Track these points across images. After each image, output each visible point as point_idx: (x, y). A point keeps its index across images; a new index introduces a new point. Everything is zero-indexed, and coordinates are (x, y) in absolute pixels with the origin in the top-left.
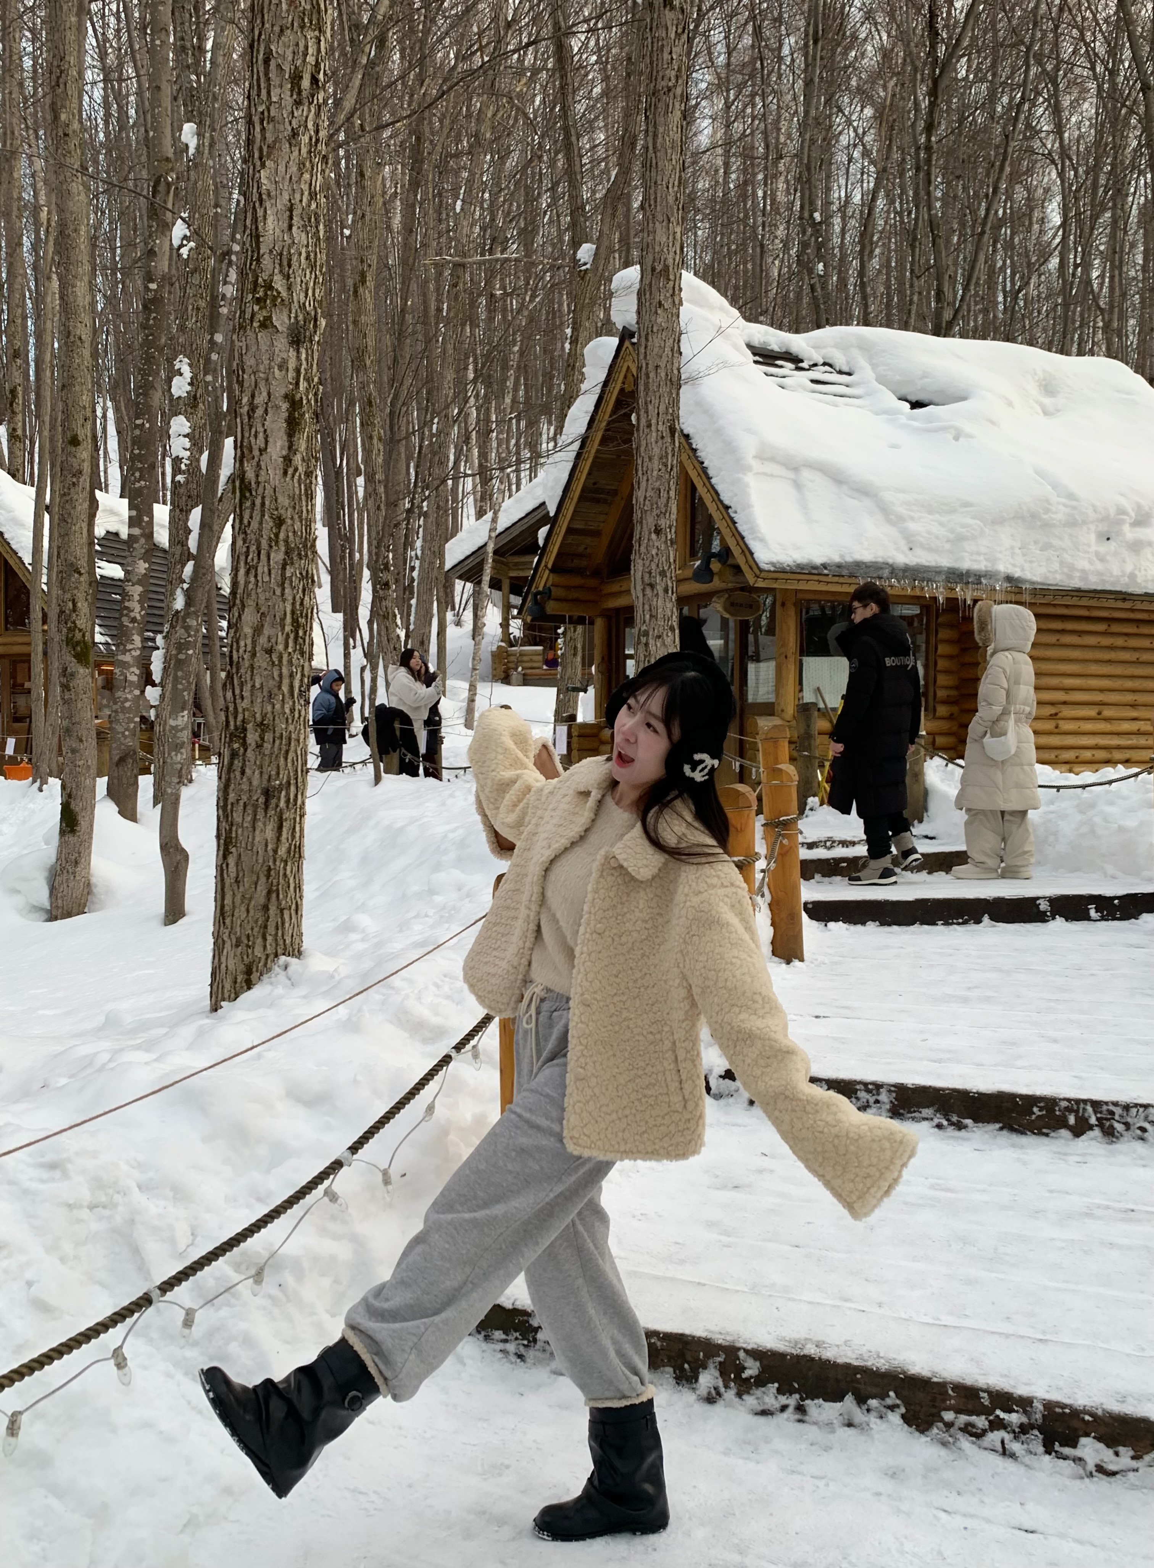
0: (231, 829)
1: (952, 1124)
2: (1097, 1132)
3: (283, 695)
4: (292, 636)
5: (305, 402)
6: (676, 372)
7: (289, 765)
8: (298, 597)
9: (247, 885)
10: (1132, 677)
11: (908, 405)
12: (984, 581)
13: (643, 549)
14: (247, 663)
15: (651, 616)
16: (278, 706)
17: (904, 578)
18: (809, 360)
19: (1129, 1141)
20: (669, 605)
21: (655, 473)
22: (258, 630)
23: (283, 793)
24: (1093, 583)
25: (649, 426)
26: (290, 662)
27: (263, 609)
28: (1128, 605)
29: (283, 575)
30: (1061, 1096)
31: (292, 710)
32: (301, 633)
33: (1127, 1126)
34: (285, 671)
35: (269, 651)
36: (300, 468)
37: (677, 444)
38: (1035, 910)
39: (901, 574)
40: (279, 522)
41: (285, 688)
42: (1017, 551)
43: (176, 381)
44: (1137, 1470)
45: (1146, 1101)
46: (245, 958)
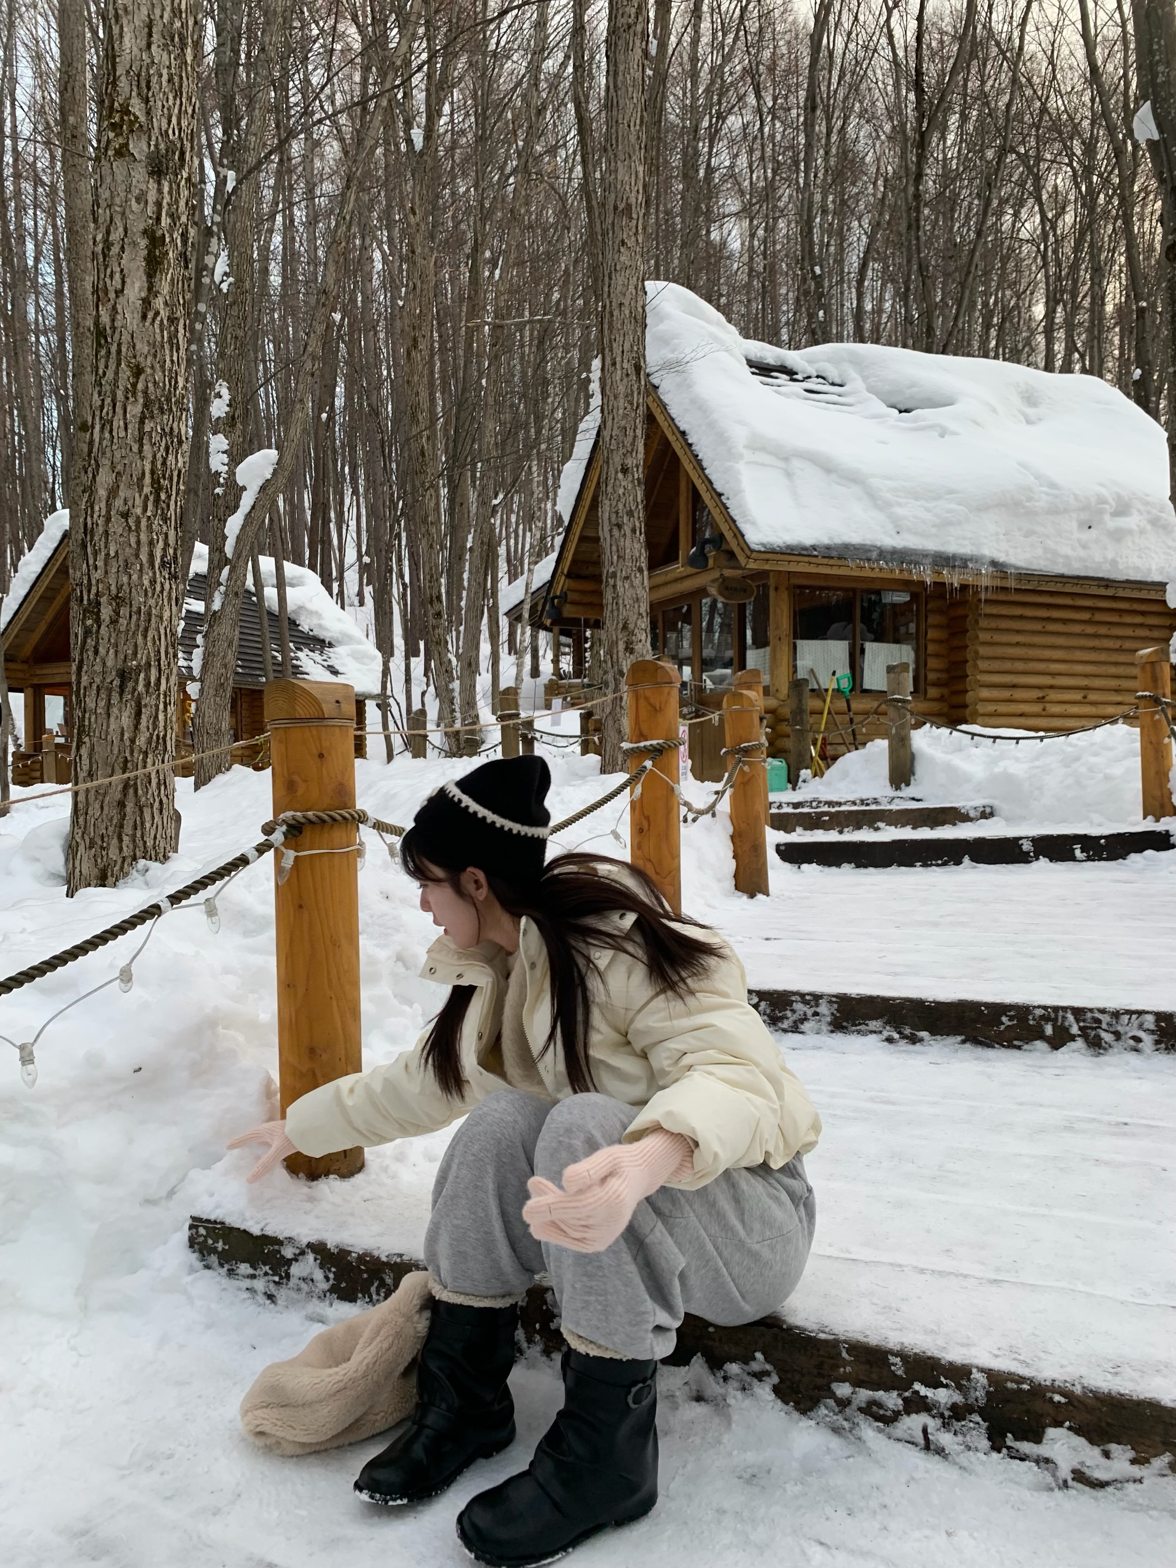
0: (84, 716)
1: (904, 1037)
2: (1080, 1043)
3: (141, 565)
4: (151, 498)
5: (167, 240)
6: (640, 310)
7: (149, 644)
8: (159, 455)
10: (1116, 664)
11: (897, 412)
12: (970, 565)
13: (610, 489)
14: (101, 529)
15: (619, 557)
16: (135, 577)
17: (892, 560)
18: (803, 372)
19: (1120, 1053)
20: (637, 546)
21: (621, 412)
22: (113, 492)
23: (142, 675)
24: (1076, 569)
25: (614, 364)
26: (150, 527)
27: (119, 468)
28: (1110, 592)
29: (141, 429)
30: (1036, 1004)
31: (153, 582)
32: (163, 496)
33: (1118, 1035)
34: (143, 537)
35: (125, 515)
36: (162, 312)
37: (643, 383)
38: (1017, 851)
39: (889, 557)
40: (138, 371)
41: (144, 557)
42: (1001, 537)
43: (216, 402)
44: (1140, 1481)
45: (1140, 1007)
46: (99, 860)
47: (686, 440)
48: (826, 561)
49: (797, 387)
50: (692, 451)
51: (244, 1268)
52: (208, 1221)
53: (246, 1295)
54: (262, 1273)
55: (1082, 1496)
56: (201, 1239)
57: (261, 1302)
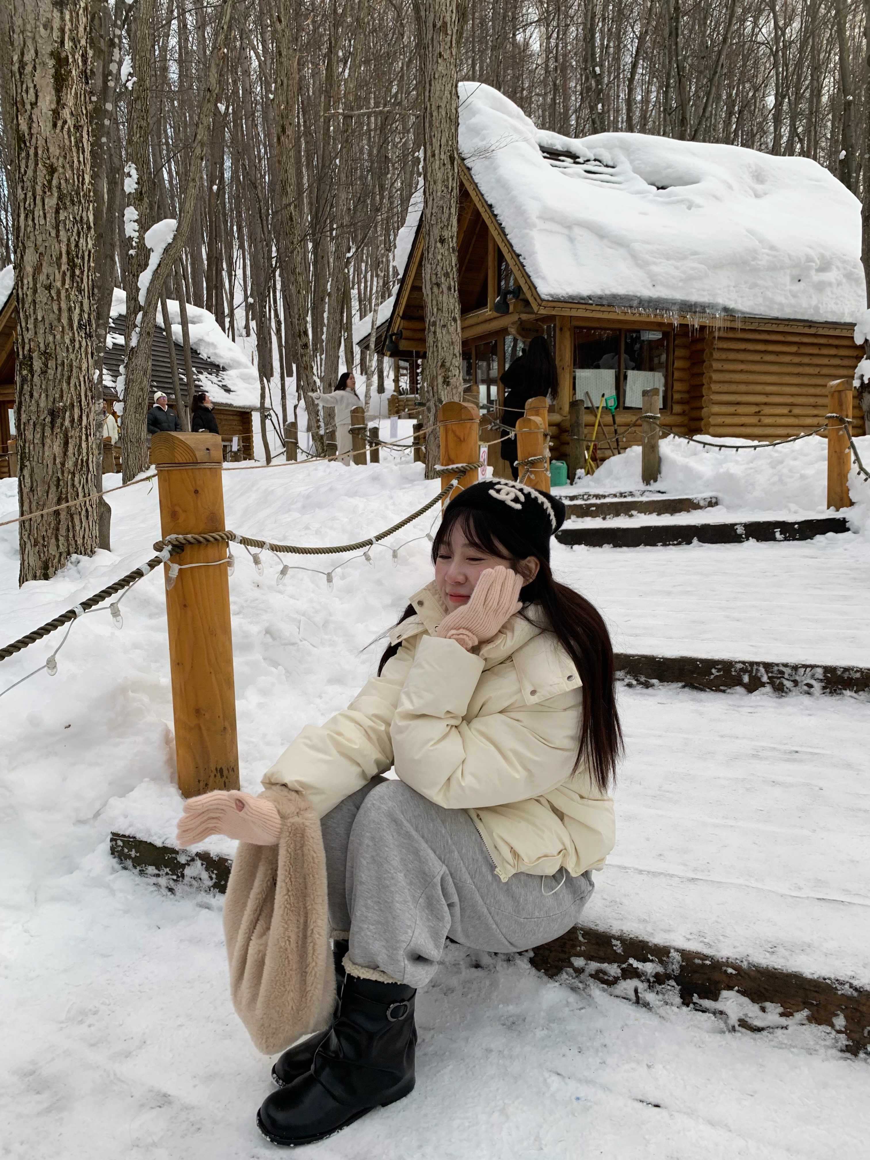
0: (24, 445)
1: (640, 683)
2: (768, 689)
3: (63, 327)
4: (68, 274)
5: (70, 60)
6: (454, 111)
7: (72, 389)
8: (72, 239)
9: (40, 494)
10: (815, 386)
11: (655, 188)
12: (708, 311)
13: (431, 256)
14: (30, 299)
15: (438, 309)
16: (58, 337)
17: (648, 307)
18: (584, 157)
19: (797, 695)
20: (452, 301)
21: (439, 194)
22: (38, 269)
23: (68, 414)
24: (788, 313)
25: (433, 155)
26: (68, 297)
27: (42, 249)
28: (812, 331)
29: (57, 218)
30: (737, 660)
31: (73, 341)
32: (77, 272)
33: (796, 683)
34: (63, 305)
35: (49, 288)
36: (69, 121)
37: (456, 171)
38: (733, 534)
39: (646, 304)
40: (52, 170)
41: (65, 321)
42: (732, 288)
43: (127, 181)
44: (786, 1028)
45: (813, 663)
46: (42, 555)
47: (492, 212)
48: (598, 308)
49: (579, 169)
50: (497, 221)
51: (151, 870)
52: (124, 836)
53: (153, 888)
54: (164, 873)
55: (745, 1038)
56: (120, 849)
57: (164, 893)
